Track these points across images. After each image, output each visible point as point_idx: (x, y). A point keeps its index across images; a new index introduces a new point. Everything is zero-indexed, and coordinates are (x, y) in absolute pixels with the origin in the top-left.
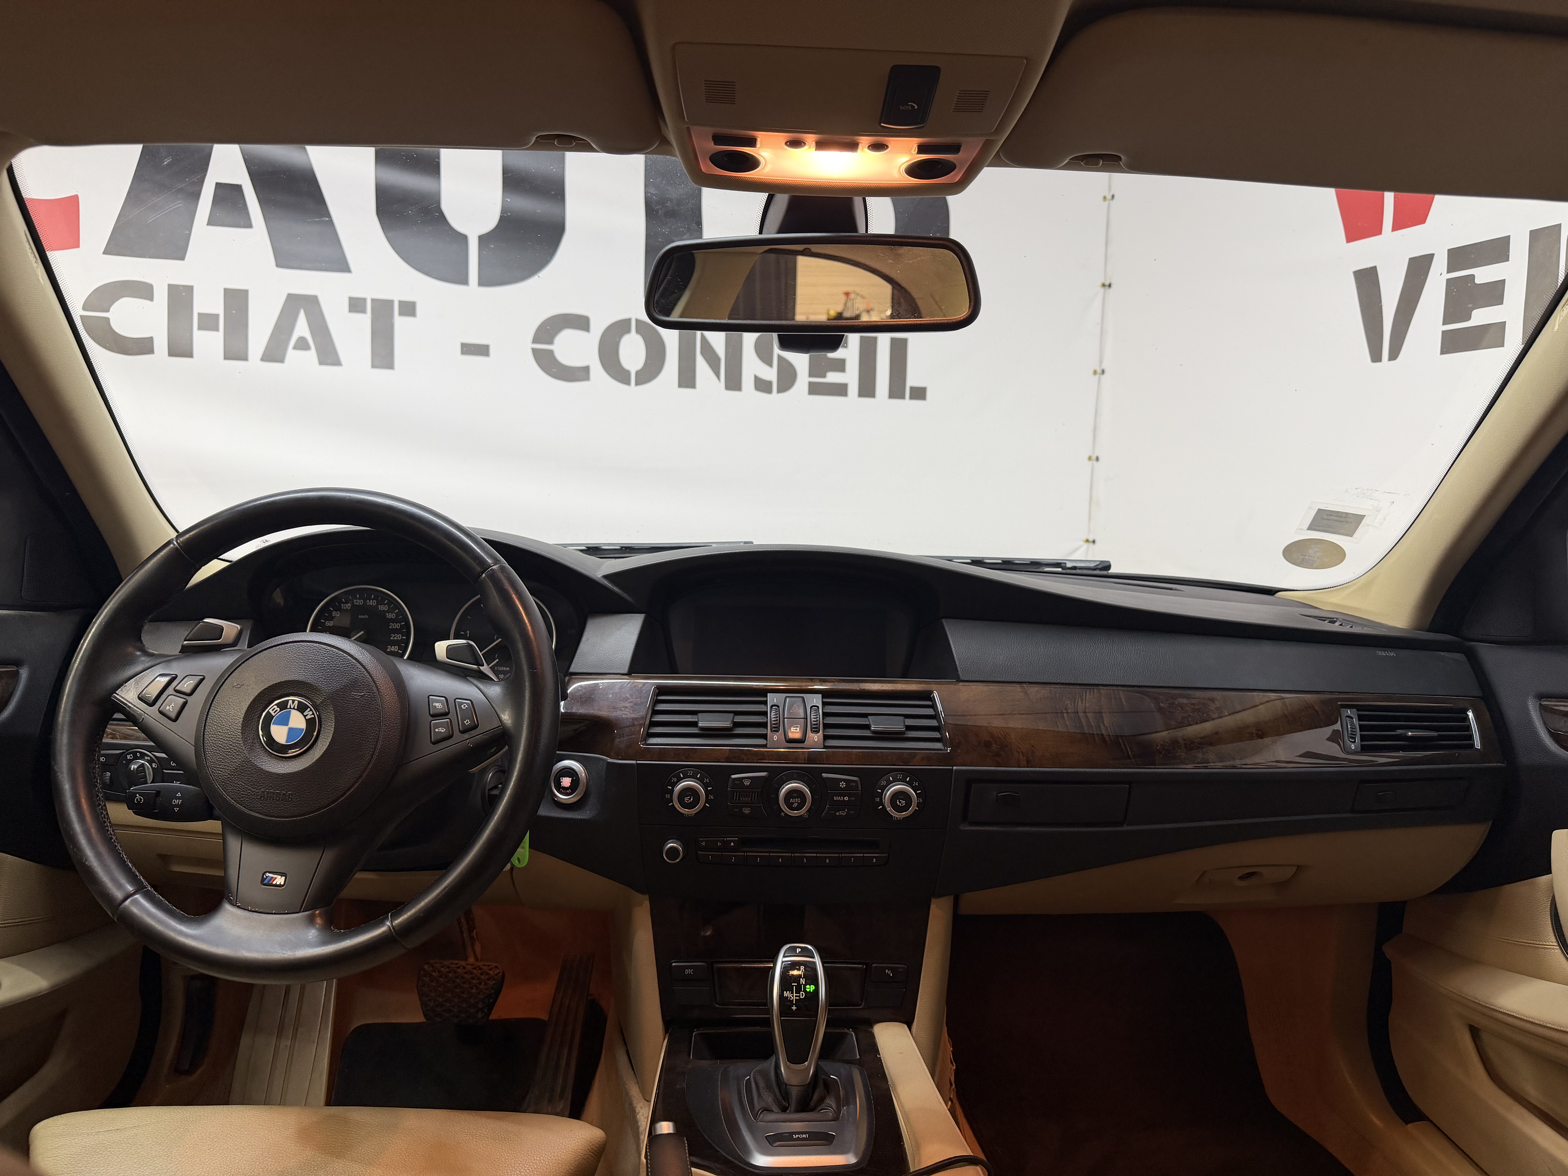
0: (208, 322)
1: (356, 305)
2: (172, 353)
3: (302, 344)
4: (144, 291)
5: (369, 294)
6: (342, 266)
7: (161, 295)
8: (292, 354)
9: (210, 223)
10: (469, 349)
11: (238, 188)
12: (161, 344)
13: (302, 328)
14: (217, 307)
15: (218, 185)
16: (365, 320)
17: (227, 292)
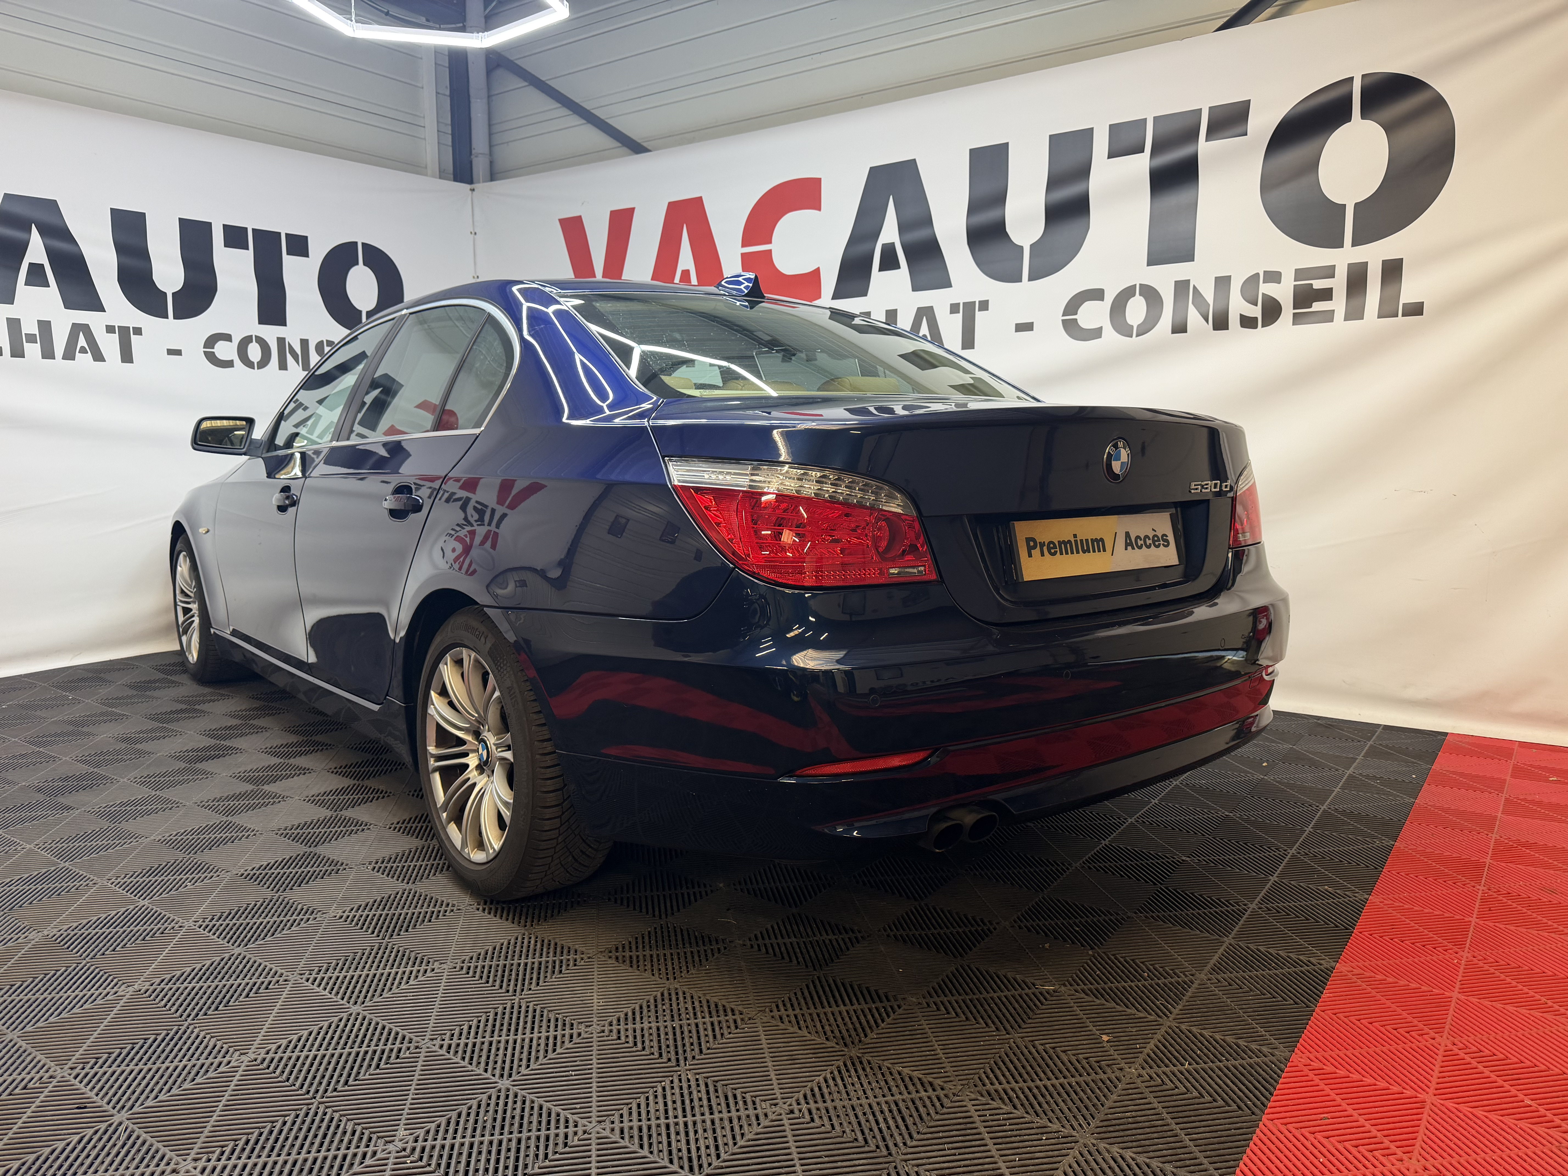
5: (116, 323)
6: (100, 307)
8: (78, 355)
10: (171, 352)
11: (41, 267)
14: (35, 331)
15: (30, 264)
16: (115, 337)
17: (39, 322)
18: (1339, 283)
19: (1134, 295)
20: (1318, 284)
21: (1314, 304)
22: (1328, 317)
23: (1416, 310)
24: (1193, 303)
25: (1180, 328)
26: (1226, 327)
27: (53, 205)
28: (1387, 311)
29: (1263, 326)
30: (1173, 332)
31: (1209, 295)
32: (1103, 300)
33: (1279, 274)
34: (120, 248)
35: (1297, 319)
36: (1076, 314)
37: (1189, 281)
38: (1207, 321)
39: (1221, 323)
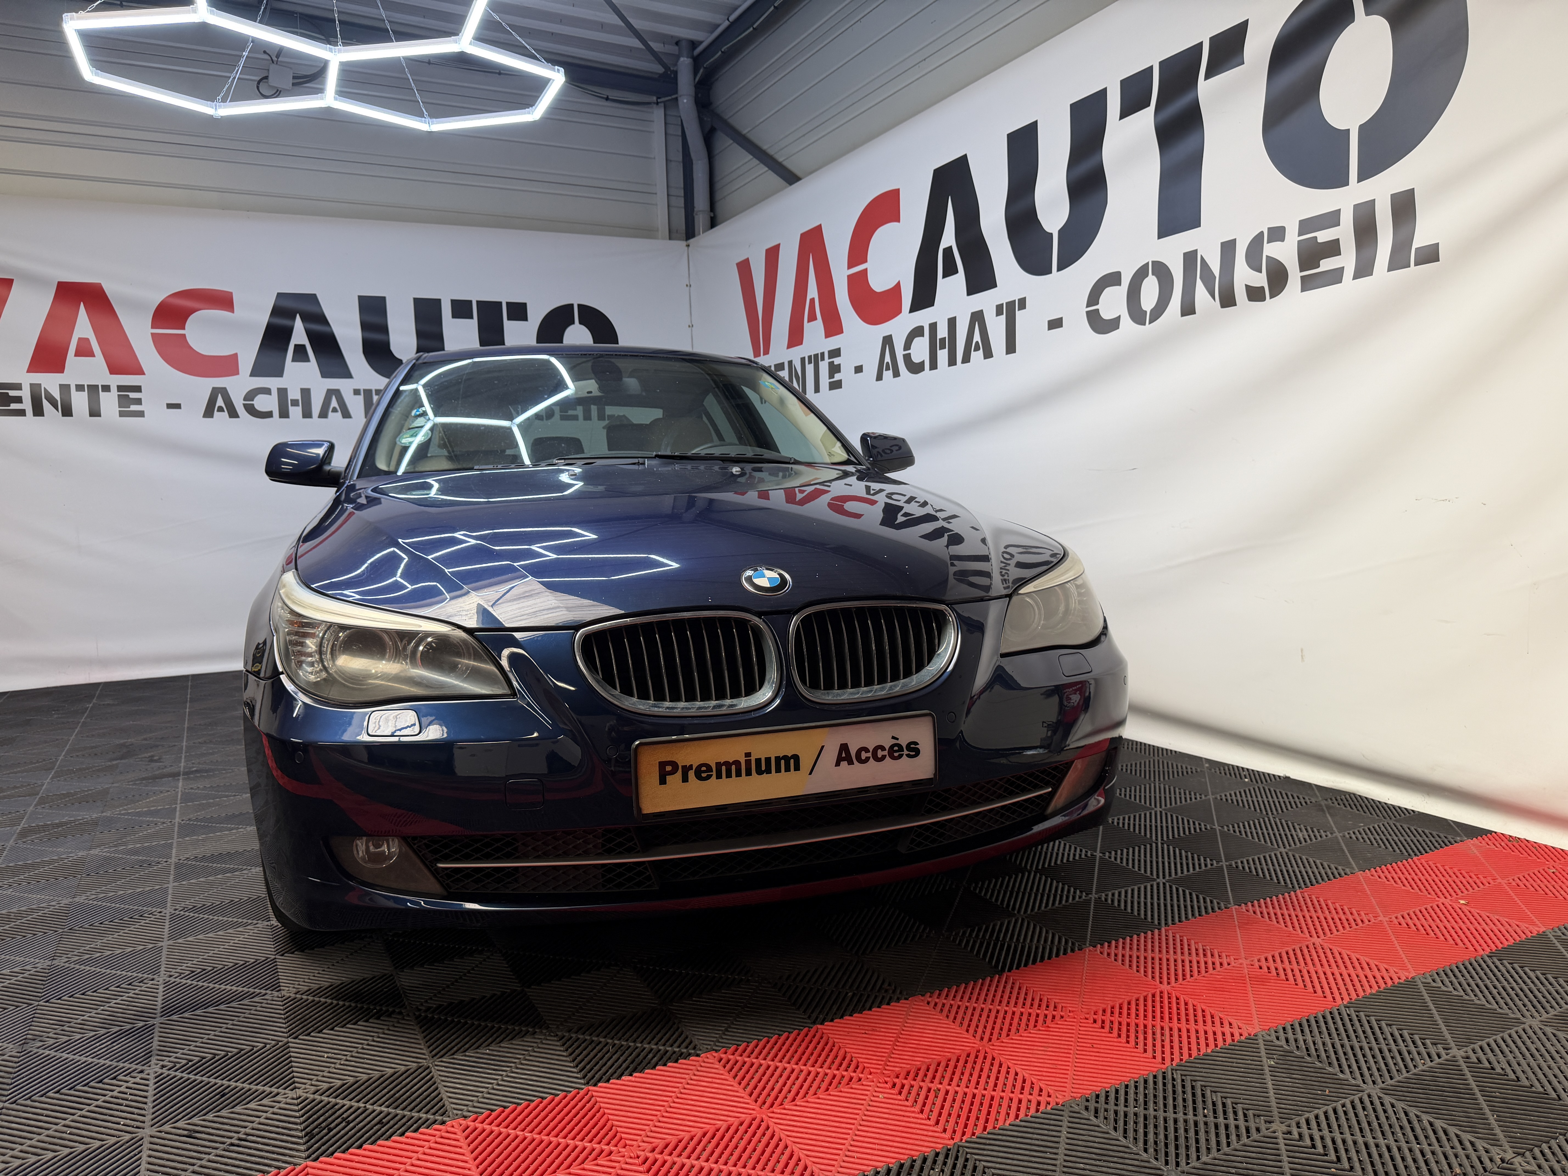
0: (295, 403)
1: (357, 392)
2: (281, 417)
3: (335, 410)
4: (267, 391)
5: (362, 387)
6: (349, 375)
7: (275, 393)
8: (330, 414)
9: (293, 360)
11: (303, 346)
12: (276, 413)
13: (334, 403)
14: (298, 397)
15: (296, 346)
16: (361, 398)
17: (302, 389)
18: (1345, 232)
19: (1147, 276)
20: (1324, 236)
21: (1321, 262)
22: (1336, 276)
23: (1430, 255)
24: (1201, 278)
25: (1188, 309)
26: (1234, 304)
27: (312, 298)
28: (1398, 261)
29: (1271, 298)
30: (1183, 315)
31: (1215, 267)
32: (1120, 285)
33: (1283, 229)
34: (365, 326)
35: (1307, 284)
36: (1098, 304)
37: (1196, 251)
38: (1214, 299)
39: (1228, 300)
